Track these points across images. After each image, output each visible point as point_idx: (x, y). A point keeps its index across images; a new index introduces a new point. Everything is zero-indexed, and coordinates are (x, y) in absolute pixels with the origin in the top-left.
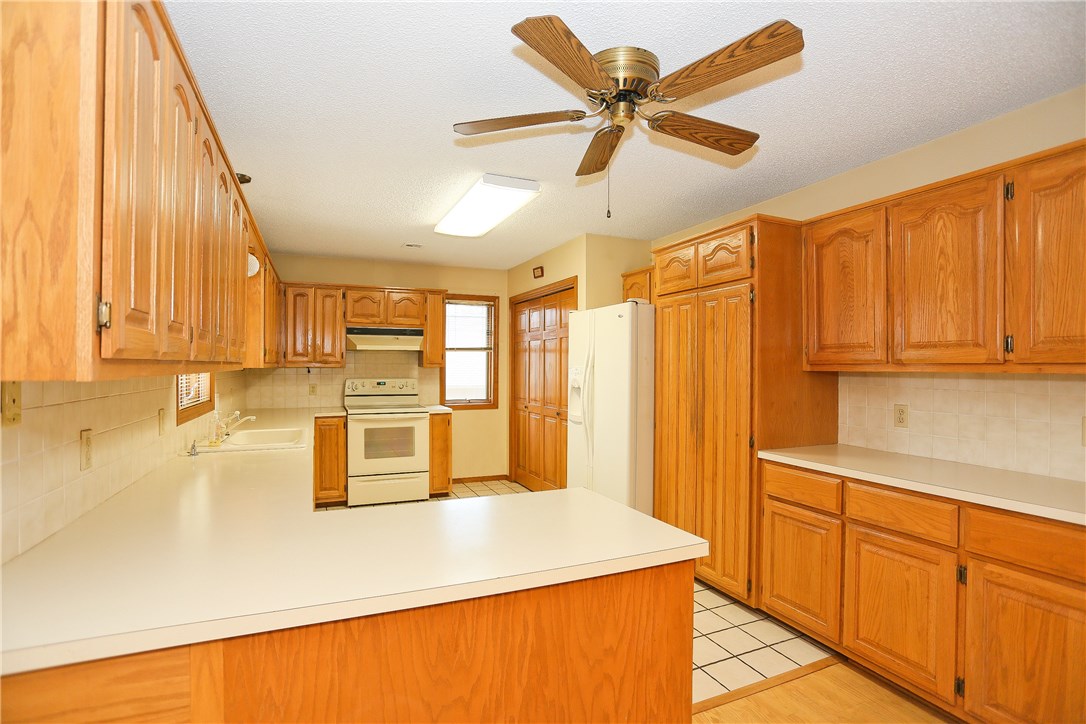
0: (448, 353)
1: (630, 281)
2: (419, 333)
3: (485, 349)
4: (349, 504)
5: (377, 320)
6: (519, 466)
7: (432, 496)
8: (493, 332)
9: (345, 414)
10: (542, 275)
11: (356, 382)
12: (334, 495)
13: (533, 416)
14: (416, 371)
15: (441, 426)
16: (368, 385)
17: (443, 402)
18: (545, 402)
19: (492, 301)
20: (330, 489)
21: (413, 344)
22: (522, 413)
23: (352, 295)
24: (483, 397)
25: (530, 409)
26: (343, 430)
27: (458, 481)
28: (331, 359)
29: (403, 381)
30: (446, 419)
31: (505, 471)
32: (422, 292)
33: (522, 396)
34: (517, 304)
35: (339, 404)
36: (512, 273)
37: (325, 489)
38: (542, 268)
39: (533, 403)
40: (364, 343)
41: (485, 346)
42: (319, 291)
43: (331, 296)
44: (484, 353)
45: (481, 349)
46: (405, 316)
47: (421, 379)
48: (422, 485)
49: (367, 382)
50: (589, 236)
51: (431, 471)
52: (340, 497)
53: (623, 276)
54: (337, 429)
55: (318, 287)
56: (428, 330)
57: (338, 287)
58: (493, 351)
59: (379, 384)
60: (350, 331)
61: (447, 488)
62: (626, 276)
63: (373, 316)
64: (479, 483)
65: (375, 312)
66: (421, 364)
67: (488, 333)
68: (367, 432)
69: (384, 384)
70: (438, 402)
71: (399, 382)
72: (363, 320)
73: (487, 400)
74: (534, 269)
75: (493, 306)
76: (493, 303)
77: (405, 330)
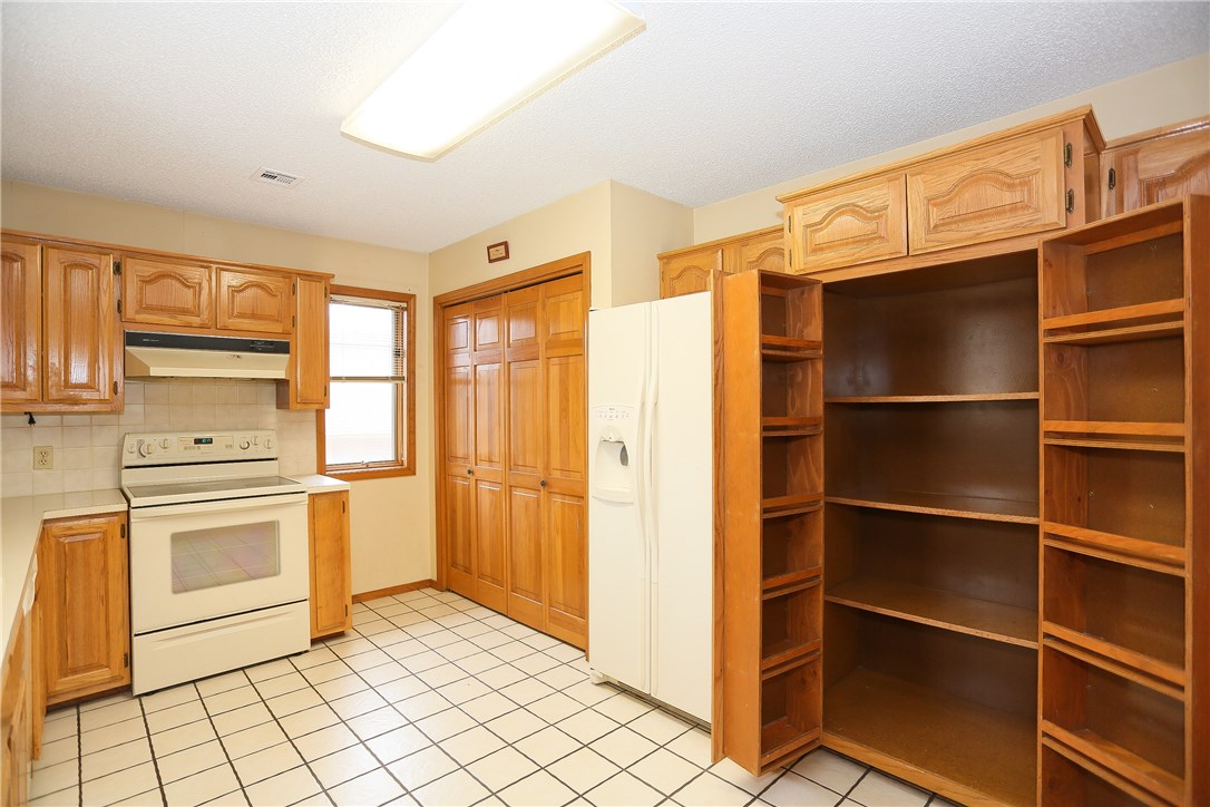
0: (333, 386)
1: (677, 265)
2: (282, 348)
3: (393, 378)
4: (137, 691)
5: (195, 320)
6: (454, 564)
7: (314, 642)
8: (405, 352)
9: (124, 507)
10: (507, 256)
11: (148, 439)
12: (99, 678)
13: (484, 486)
14: (271, 415)
15: (329, 514)
16: (177, 445)
17: (322, 469)
18: (510, 463)
19: (402, 302)
20: (88, 668)
21: (272, 367)
22: (460, 482)
23: (133, 269)
24: (390, 456)
25: (478, 475)
26: (118, 541)
27: (357, 599)
28: (86, 395)
29: (249, 436)
30: (339, 501)
31: (431, 574)
32: (287, 274)
33: (460, 452)
34: (447, 308)
35: (109, 484)
36: (436, 257)
37: (75, 671)
38: (505, 244)
39: (484, 466)
40: (161, 363)
41: (390, 373)
42: (53, 255)
43: (87, 267)
44: (389, 387)
45: (384, 379)
46: (254, 316)
47: (281, 431)
48: (296, 627)
49: (173, 438)
50: (615, 186)
51: (314, 598)
52: (113, 679)
53: (661, 258)
54: (104, 540)
55: (48, 245)
56: (299, 343)
57: (103, 250)
58: (405, 381)
59: (198, 441)
60: (133, 339)
61: (343, 624)
62: (666, 259)
63: (184, 311)
64: (388, 600)
65: (190, 305)
66: (282, 402)
67: (397, 353)
68: (177, 538)
69: (210, 441)
70: (315, 469)
71: (240, 437)
72: (166, 319)
73: (397, 461)
74: (489, 248)
75: (406, 309)
76: (404, 305)
77: (253, 342)
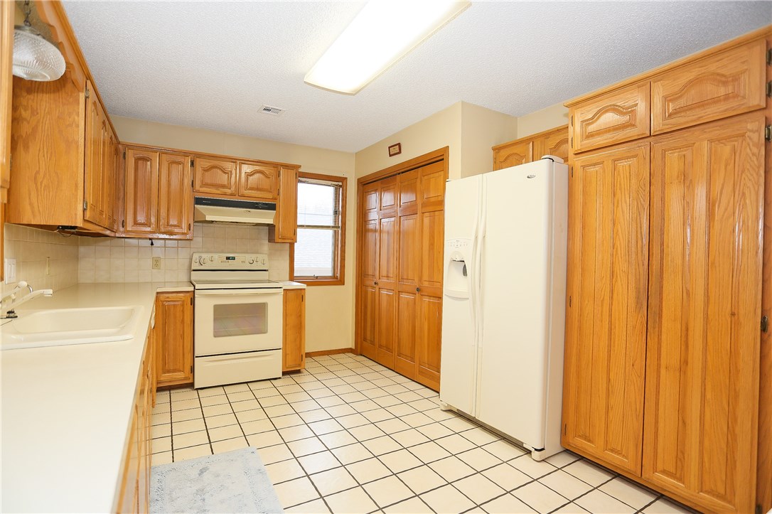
0: (299, 231)
1: (504, 153)
2: (272, 207)
3: (333, 227)
4: (196, 387)
5: (228, 191)
6: (365, 339)
7: (284, 373)
8: (339, 212)
9: (191, 289)
10: (400, 152)
11: (204, 256)
12: (179, 377)
13: (384, 292)
14: (266, 246)
15: (295, 301)
16: (218, 260)
17: (292, 278)
18: (400, 279)
20: (175, 371)
21: (267, 217)
22: (370, 290)
23: (201, 164)
24: (330, 274)
25: (380, 285)
26: (189, 307)
27: (309, 355)
28: (176, 230)
29: (253, 256)
30: (300, 294)
31: (351, 345)
32: (276, 166)
33: (370, 272)
34: (367, 185)
35: (185, 279)
36: (359, 155)
37: (169, 371)
38: (399, 145)
39: (385, 280)
40: (211, 214)
41: (331, 223)
42: (164, 156)
43: (179, 163)
44: (330, 232)
45: (328, 227)
46: (258, 189)
47: (270, 255)
48: (275, 364)
49: (216, 256)
51: (285, 349)
52: (186, 378)
53: (494, 149)
54: (183, 305)
55: (163, 152)
56: (281, 204)
57: (186, 154)
58: (339, 229)
59: (228, 258)
60: (199, 201)
61: (300, 365)
62: (497, 149)
63: (223, 186)
64: (326, 357)
65: (226, 183)
66: (271, 239)
67: (336, 212)
68: (217, 308)
69: (234, 258)
70: (288, 278)
71: (249, 257)
72: (213, 190)
73: (334, 277)
74: (389, 148)
75: (341, 186)
76: (340, 184)
77: (257, 203)
